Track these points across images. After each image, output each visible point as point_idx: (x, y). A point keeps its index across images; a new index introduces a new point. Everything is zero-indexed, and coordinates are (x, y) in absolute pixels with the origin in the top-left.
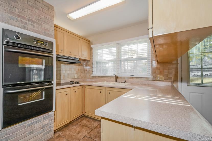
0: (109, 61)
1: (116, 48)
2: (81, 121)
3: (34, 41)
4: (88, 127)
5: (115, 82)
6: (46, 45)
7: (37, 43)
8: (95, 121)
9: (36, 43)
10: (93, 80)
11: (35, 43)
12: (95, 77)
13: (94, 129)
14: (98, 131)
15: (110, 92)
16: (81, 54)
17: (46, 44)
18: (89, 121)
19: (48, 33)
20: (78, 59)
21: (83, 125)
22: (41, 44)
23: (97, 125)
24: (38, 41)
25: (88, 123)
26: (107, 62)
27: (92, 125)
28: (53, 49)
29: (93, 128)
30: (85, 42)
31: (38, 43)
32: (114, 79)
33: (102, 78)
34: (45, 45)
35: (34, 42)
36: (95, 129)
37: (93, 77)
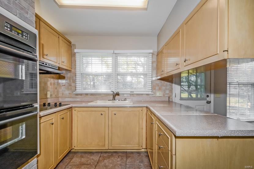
0: (102, 74)
1: (111, 59)
2: (70, 161)
3: (5, 26)
4: (88, 165)
5: (113, 100)
6: (26, 38)
7: (11, 31)
8: (92, 154)
9: (9, 29)
10: (78, 100)
11: (7, 30)
12: (81, 95)
13: (98, 164)
14: (104, 165)
15: (115, 112)
16: (60, 60)
17: (26, 36)
18: (83, 157)
19: (26, 15)
20: (57, 67)
21: (78, 165)
22: (18, 34)
23: (98, 158)
24: (13, 28)
25: (83, 160)
26: (100, 75)
27: (92, 161)
28: (36, 48)
29: (96, 164)
30: (65, 42)
31: (13, 32)
32: (111, 97)
33: (93, 96)
34: (24, 37)
35: (6, 28)
36: (100, 164)
37: (77, 95)
